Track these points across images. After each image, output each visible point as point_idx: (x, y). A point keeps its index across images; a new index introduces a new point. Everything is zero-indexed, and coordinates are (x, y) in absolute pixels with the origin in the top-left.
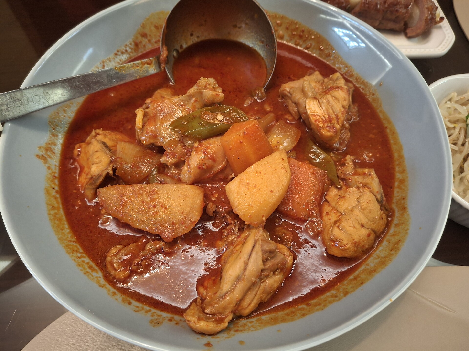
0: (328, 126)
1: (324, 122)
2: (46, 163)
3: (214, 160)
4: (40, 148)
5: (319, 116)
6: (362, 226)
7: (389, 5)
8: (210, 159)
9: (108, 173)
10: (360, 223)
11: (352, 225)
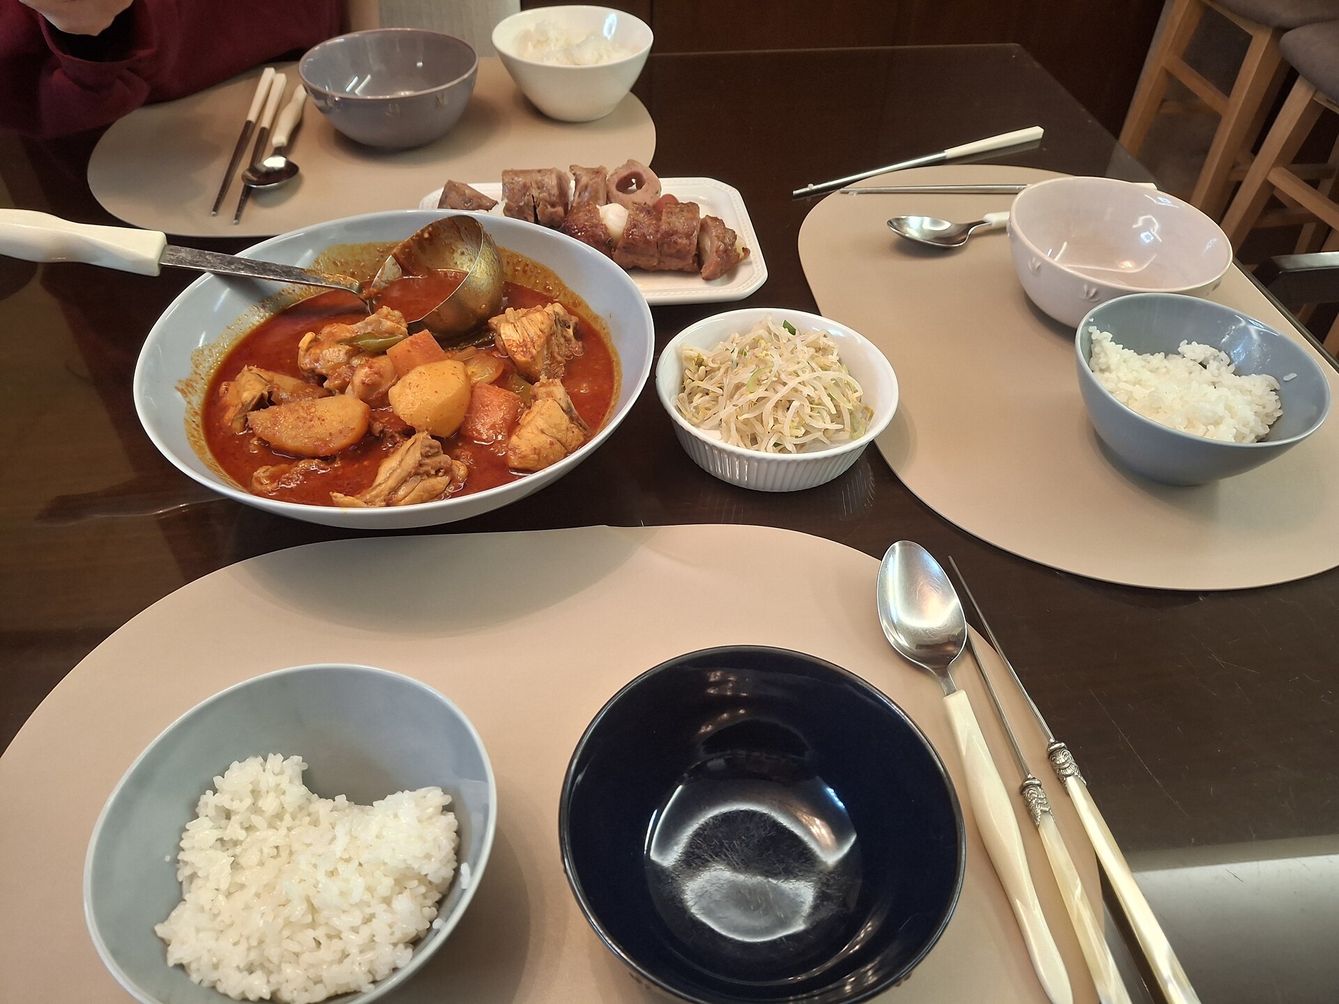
0: (523, 351)
1: (518, 346)
2: (186, 397)
3: (381, 376)
4: (180, 381)
5: (513, 341)
6: (542, 432)
7: (662, 235)
8: (376, 373)
9: (262, 395)
10: (540, 428)
11: (530, 431)
